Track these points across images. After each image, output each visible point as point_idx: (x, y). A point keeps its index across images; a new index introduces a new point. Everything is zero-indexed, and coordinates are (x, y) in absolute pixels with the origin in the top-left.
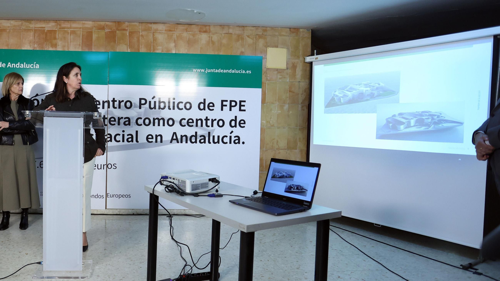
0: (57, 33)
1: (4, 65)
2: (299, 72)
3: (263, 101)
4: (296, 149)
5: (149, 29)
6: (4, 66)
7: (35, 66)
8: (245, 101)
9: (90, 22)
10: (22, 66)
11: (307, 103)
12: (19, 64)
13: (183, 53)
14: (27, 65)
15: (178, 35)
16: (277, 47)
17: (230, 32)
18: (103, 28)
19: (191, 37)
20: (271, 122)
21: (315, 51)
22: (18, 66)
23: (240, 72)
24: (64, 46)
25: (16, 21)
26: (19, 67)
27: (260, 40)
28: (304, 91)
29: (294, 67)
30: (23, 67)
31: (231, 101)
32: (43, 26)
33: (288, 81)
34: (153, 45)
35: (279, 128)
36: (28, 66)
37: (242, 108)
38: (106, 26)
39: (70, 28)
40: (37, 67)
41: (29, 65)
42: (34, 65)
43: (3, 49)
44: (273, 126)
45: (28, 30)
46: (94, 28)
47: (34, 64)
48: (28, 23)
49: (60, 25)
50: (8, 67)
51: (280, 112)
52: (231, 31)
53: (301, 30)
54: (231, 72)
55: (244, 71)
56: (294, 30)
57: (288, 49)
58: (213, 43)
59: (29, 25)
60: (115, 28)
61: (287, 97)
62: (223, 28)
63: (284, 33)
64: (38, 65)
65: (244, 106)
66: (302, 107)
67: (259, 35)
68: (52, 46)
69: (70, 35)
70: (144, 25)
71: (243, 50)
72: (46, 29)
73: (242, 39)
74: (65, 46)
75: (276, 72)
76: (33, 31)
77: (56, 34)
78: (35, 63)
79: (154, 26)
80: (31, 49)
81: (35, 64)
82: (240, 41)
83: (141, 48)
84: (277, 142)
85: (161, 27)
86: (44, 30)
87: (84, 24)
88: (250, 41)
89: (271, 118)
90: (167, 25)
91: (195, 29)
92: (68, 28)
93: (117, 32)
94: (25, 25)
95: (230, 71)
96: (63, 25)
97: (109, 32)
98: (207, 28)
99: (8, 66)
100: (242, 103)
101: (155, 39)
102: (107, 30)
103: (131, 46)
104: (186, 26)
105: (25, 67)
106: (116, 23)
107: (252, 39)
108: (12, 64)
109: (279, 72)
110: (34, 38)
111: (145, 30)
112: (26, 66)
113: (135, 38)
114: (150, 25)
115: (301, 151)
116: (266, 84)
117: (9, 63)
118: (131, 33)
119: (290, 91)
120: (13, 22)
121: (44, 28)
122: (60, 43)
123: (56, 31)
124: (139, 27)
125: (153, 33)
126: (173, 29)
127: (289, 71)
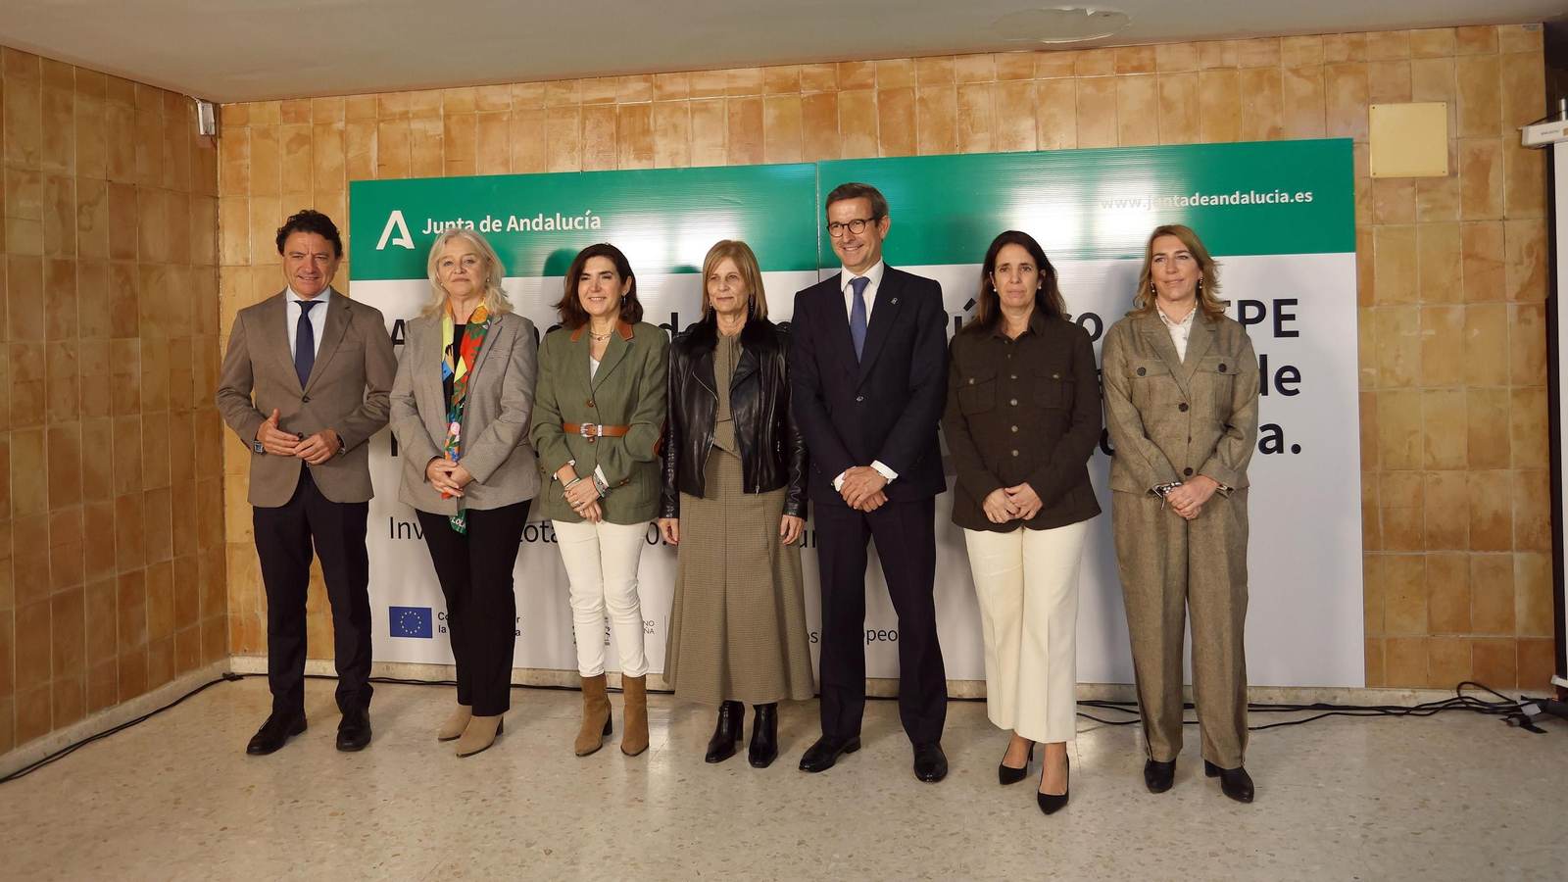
0: (652, 114)
1: (497, 223)
2: (1501, 184)
3: (1365, 297)
4: (1506, 466)
5: (942, 80)
6: (497, 228)
7: (590, 221)
8: (1294, 302)
9: (754, 72)
10: (549, 226)
11: (1539, 296)
12: (540, 220)
13: (1064, 147)
14: (564, 219)
15: (1043, 88)
16: (1408, 98)
17: (1226, 64)
18: (792, 87)
19: (1090, 90)
20: (1399, 371)
21: (1563, 102)
22: (537, 224)
23: (1273, 198)
24: (674, 155)
25: (529, 87)
26: (541, 228)
27: (1341, 81)
28: (1524, 249)
29: (1480, 167)
30: (552, 228)
31: (1243, 304)
32: (610, 94)
33: (1458, 217)
34: (961, 130)
35: (1433, 391)
36: (567, 225)
37: (1286, 326)
38: (803, 78)
39: (692, 93)
40: (595, 225)
41: (571, 219)
42: (587, 219)
43: (495, 174)
44: (1407, 383)
45: (566, 110)
46: (767, 87)
47: (584, 216)
48: (565, 91)
49: (659, 88)
50: (508, 230)
51: (1432, 332)
52: (1230, 58)
53: (1501, 29)
54: (1237, 202)
55: (1286, 196)
56: (1474, 31)
57: (1451, 102)
58: (1168, 105)
59: (566, 96)
60: (833, 84)
61: (1459, 279)
62: (1201, 52)
63: (1431, 48)
64: (597, 218)
65: (1292, 317)
66: (1522, 310)
67: (1337, 62)
68: (639, 158)
69: (693, 117)
70: (926, 63)
71: (1279, 121)
72: (619, 103)
73: (1275, 82)
74: (677, 154)
75: (1410, 190)
76: (578, 112)
77: (648, 118)
78: (589, 212)
79: (962, 66)
80: (576, 169)
81: (590, 216)
82: (1266, 92)
83: (920, 141)
84: (1428, 442)
85: (982, 66)
86: (612, 108)
87: (734, 77)
88: (1304, 87)
89: (1397, 357)
90: (1006, 58)
91: (1102, 63)
92: (685, 95)
93: (841, 95)
94: (555, 94)
95: (1235, 199)
96: (669, 88)
97: (815, 97)
98: (1146, 54)
99: (510, 226)
100: (1285, 310)
101: (966, 110)
102: (806, 93)
103: (887, 139)
104: (1070, 57)
105: (559, 228)
106: (835, 68)
107: (1308, 78)
108: (522, 221)
109: (1421, 191)
110: (583, 133)
111: (931, 81)
112: (561, 226)
113: (900, 111)
114: (946, 64)
115: (1527, 473)
116: (1370, 234)
117: (513, 218)
118: (887, 96)
119: (1468, 256)
120: (517, 90)
121: (612, 100)
122: (662, 145)
123: (648, 105)
124: (911, 73)
125: (958, 88)
126: (1026, 71)
127: (1461, 182)
